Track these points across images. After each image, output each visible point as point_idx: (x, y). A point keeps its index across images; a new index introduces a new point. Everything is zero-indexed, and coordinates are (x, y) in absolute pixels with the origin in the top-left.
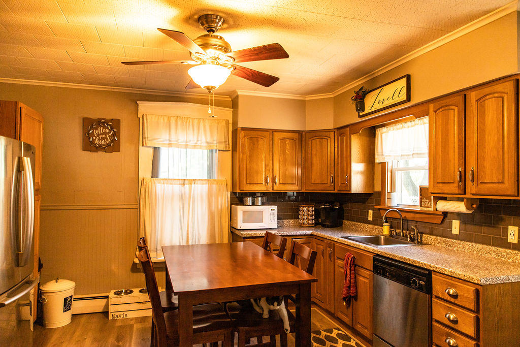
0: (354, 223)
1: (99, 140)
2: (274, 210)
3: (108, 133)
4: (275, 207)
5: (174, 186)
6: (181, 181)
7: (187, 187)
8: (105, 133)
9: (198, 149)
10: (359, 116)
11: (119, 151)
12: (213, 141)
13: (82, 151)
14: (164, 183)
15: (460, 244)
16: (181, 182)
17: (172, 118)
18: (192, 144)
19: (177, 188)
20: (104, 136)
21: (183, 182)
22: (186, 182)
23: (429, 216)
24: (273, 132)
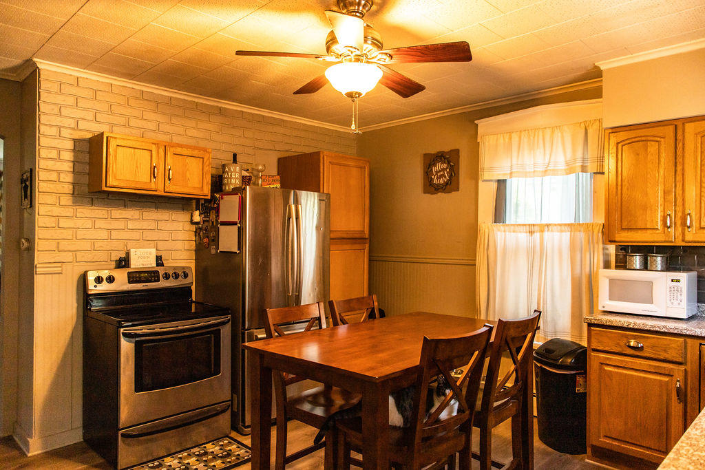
1: (437, 178)
2: (677, 281)
3: (446, 169)
4: (681, 276)
5: (519, 234)
6: (528, 227)
7: (537, 235)
8: (443, 170)
9: (549, 175)
11: (457, 190)
12: (574, 160)
13: (423, 194)
18: (541, 170)
19: (523, 237)
20: (442, 173)
21: (531, 229)
22: (536, 228)
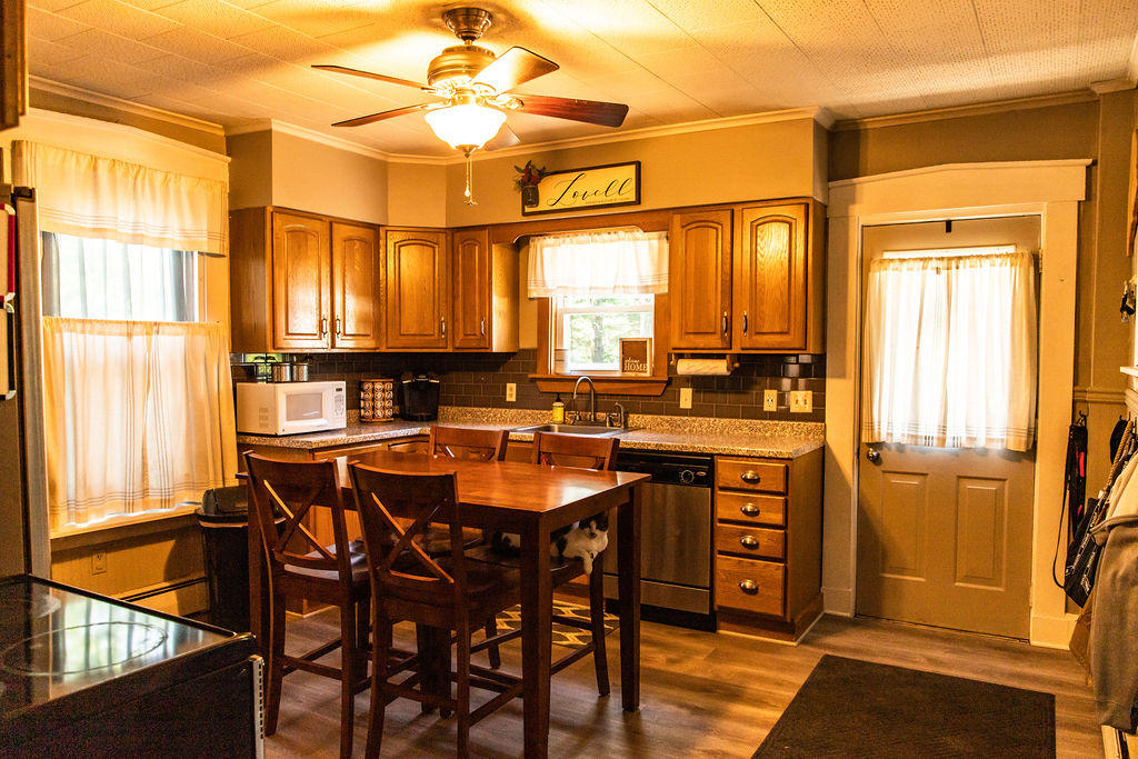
0: (469, 409)
2: (340, 390)
4: (342, 384)
5: (108, 338)
6: (125, 326)
7: (139, 340)
10: (525, 214)
12: (199, 231)
14: (83, 332)
15: (694, 421)
16: (124, 328)
17: (100, 162)
19: (116, 343)
21: (129, 328)
22: (137, 329)
23: (644, 385)
24: (331, 223)
